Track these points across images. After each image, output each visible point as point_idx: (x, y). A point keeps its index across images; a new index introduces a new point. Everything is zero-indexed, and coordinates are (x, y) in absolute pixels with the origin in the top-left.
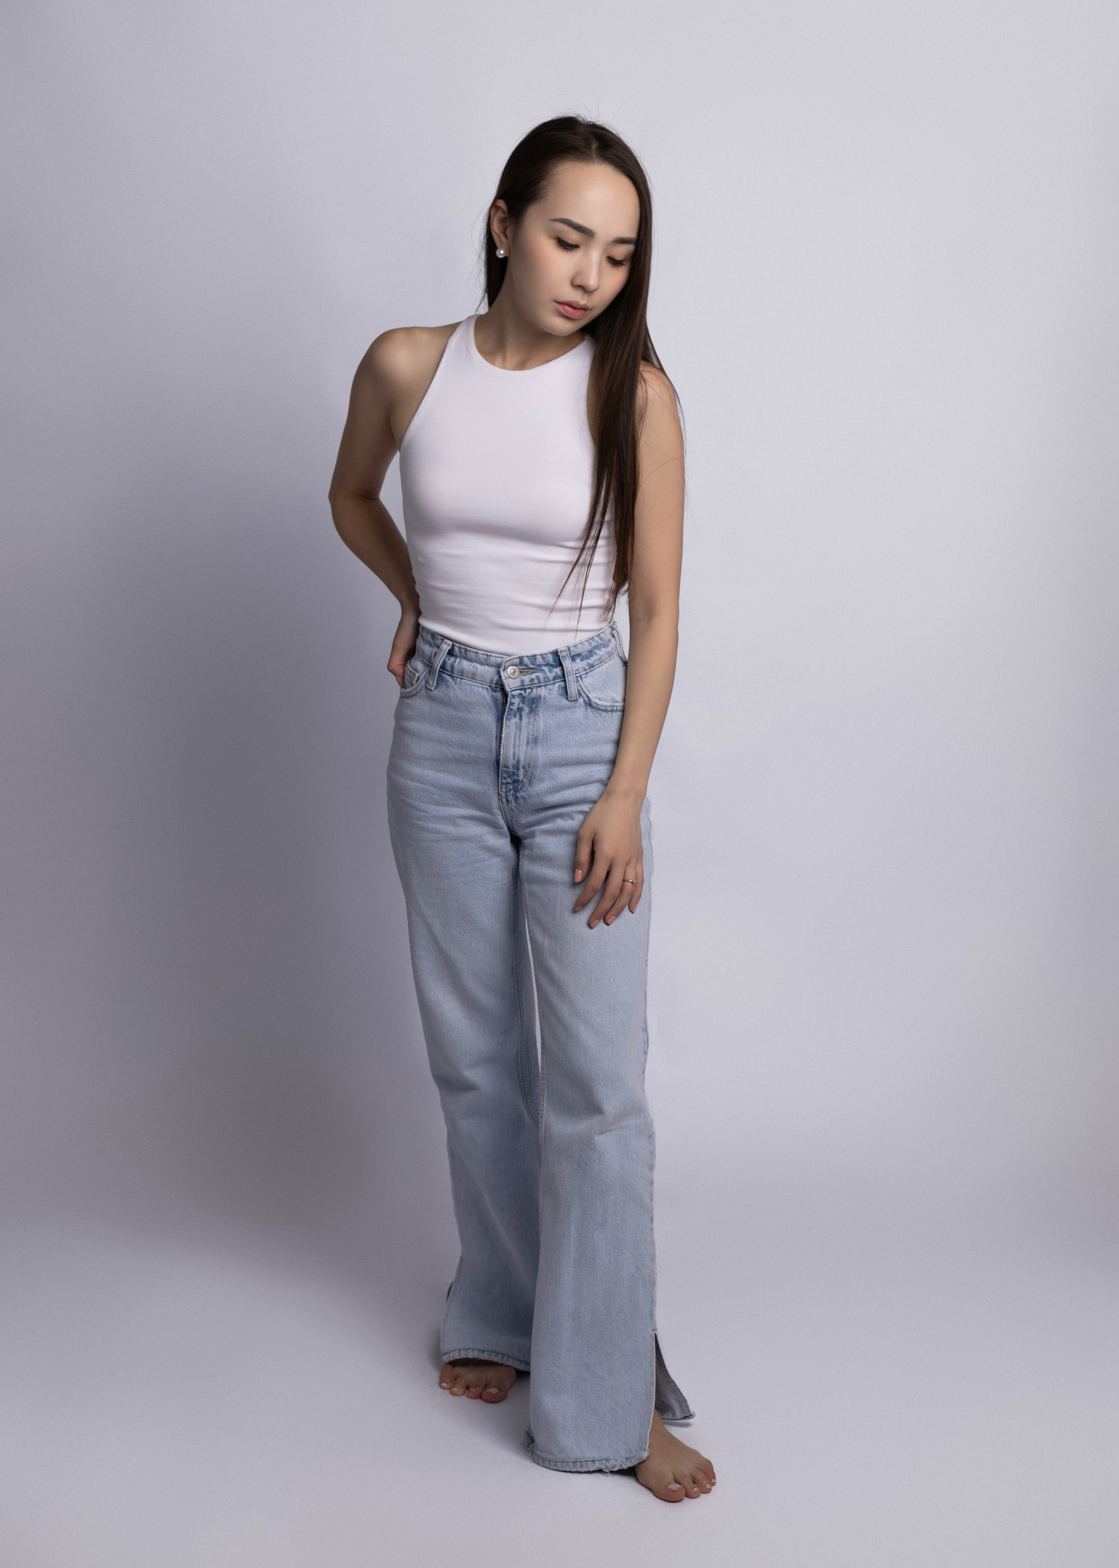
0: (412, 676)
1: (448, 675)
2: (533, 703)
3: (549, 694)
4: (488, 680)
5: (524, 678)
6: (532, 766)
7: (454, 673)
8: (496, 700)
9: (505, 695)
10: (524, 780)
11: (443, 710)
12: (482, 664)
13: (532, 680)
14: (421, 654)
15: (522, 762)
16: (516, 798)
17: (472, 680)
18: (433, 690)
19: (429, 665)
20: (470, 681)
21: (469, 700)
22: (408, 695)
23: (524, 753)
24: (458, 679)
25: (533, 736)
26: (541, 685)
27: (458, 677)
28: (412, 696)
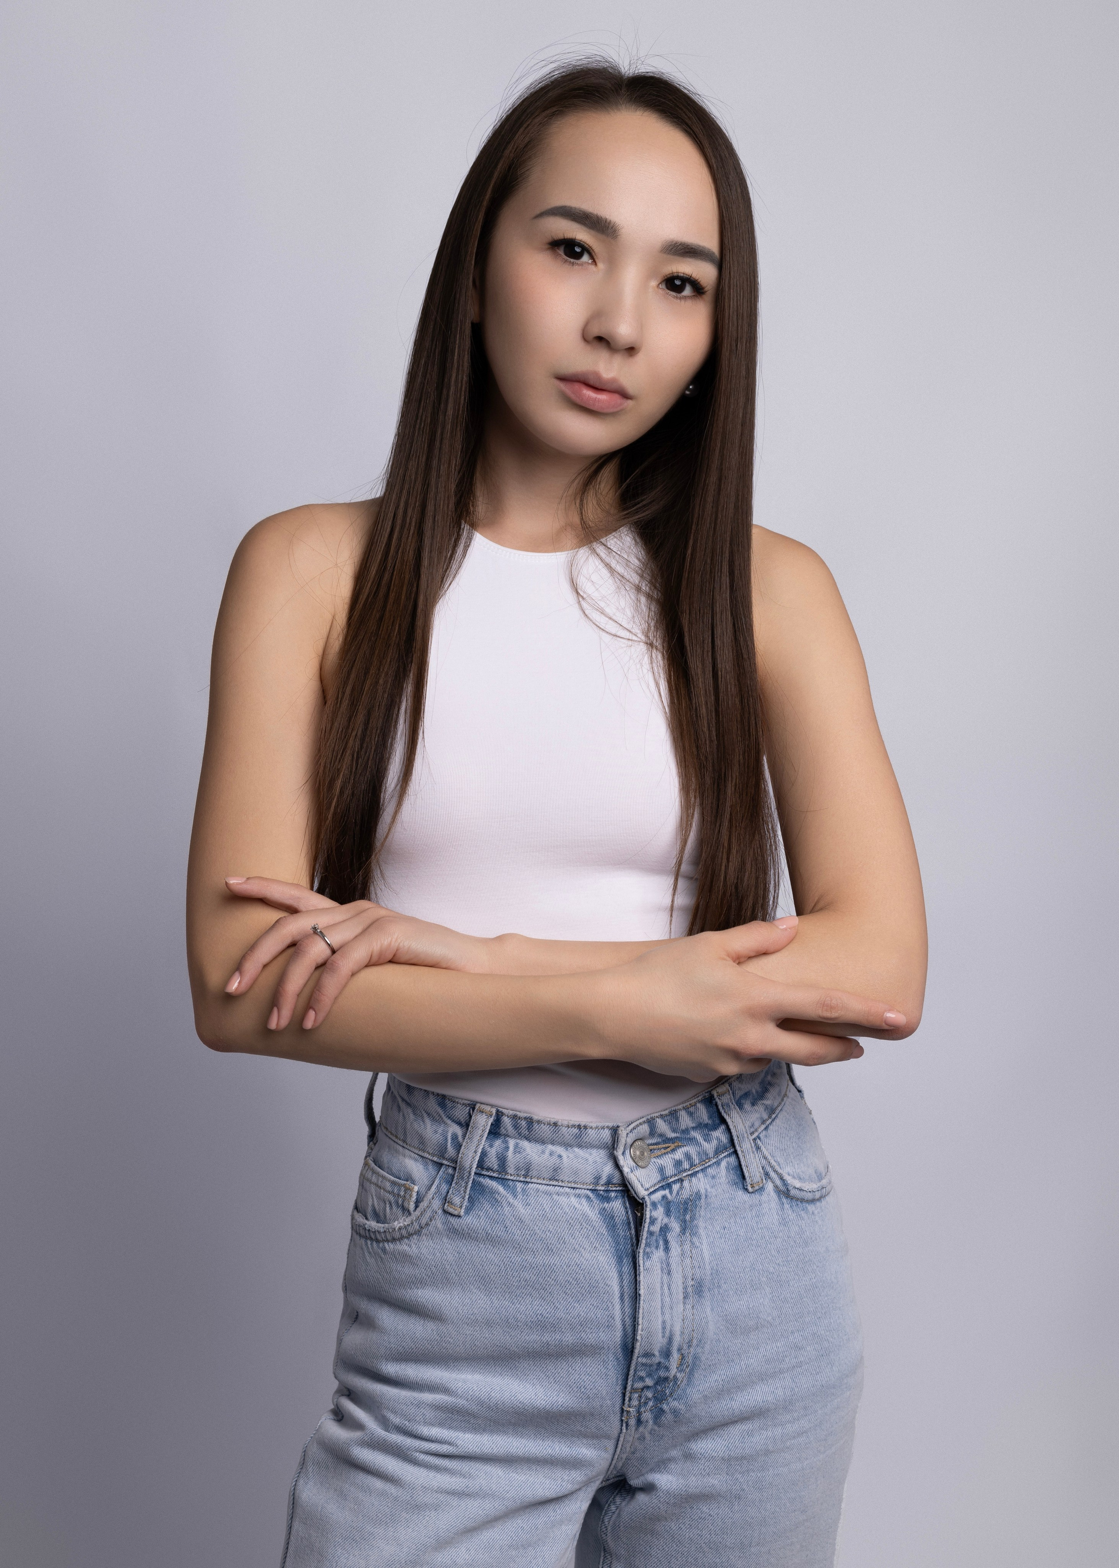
0: (402, 1193)
1: (491, 1177)
2: (686, 1210)
3: (713, 1188)
4: (589, 1179)
5: (660, 1161)
6: (695, 1342)
7: (507, 1173)
8: (612, 1217)
9: (636, 1205)
10: (678, 1375)
11: (491, 1256)
12: (567, 1145)
13: (678, 1163)
14: (416, 1143)
15: (677, 1340)
16: (659, 1413)
17: (551, 1183)
18: (459, 1216)
19: (444, 1164)
20: (548, 1185)
21: (550, 1226)
22: (397, 1235)
23: (680, 1320)
24: (519, 1185)
25: (693, 1279)
26: (692, 1172)
27: (519, 1181)
28: (410, 1235)
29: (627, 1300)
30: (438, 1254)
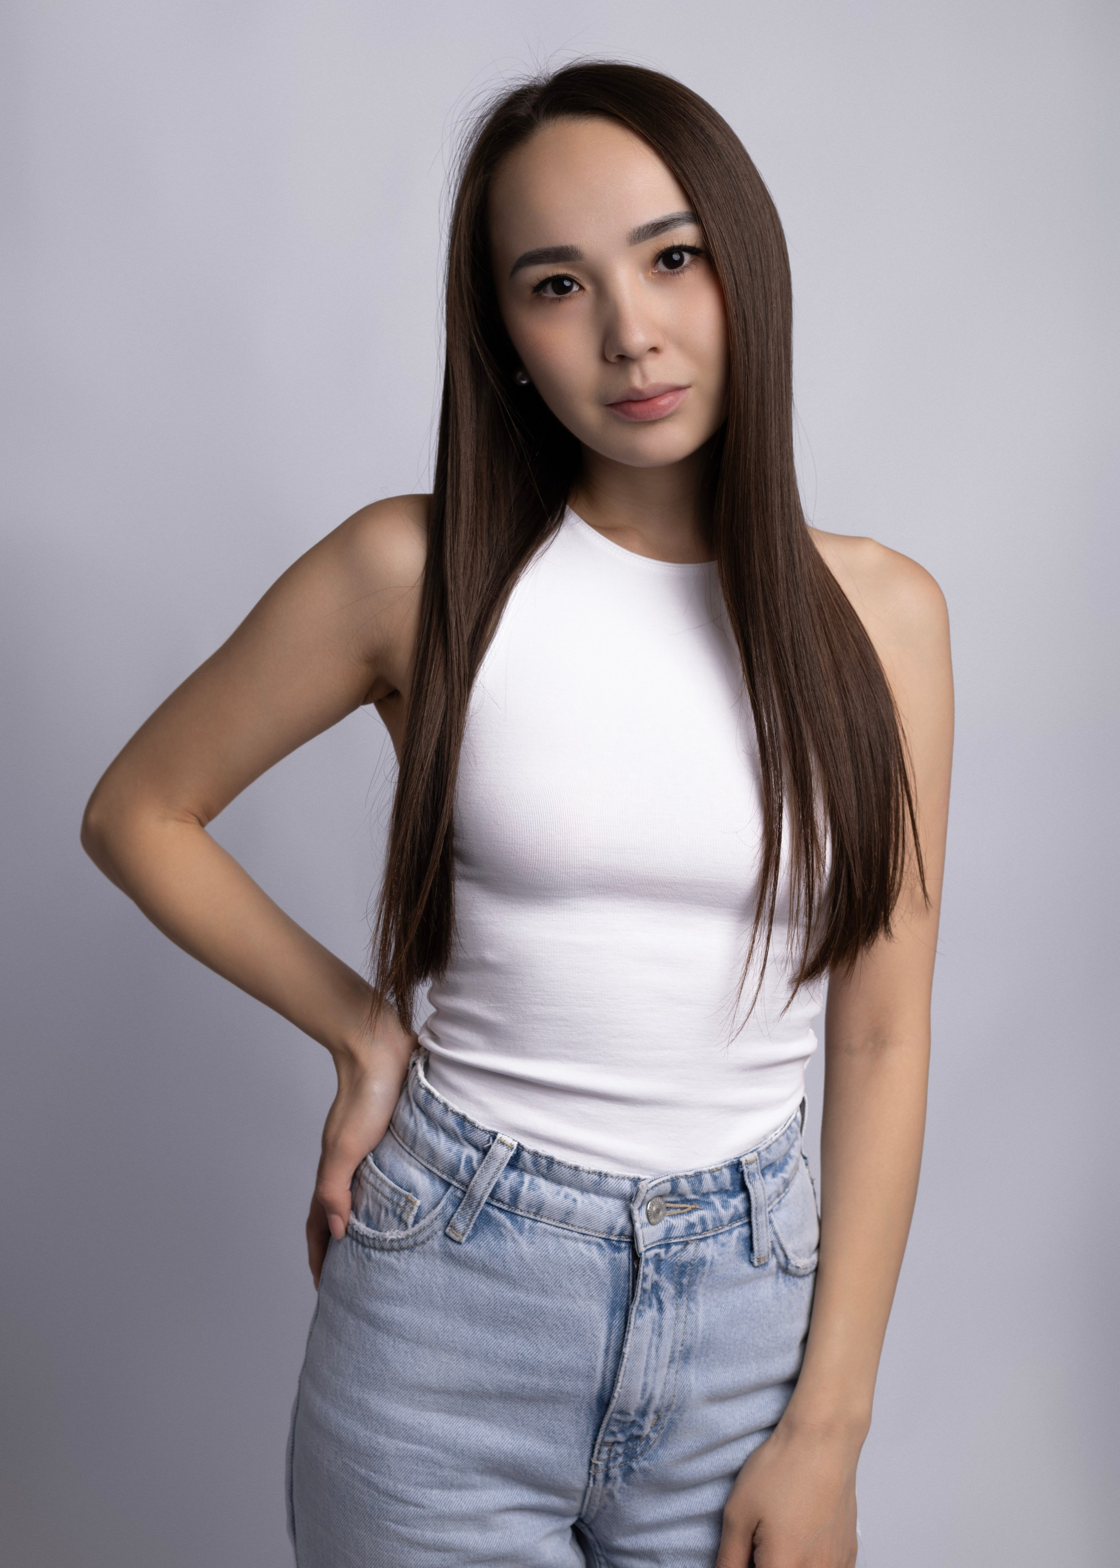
0: (402, 1204)
1: (500, 1209)
2: (684, 1274)
3: (720, 1255)
4: (603, 1229)
5: (673, 1220)
6: (673, 1407)
7: (517, 1208)
8: (618, 1269)
9: (636, 1259)
10: (649, 1434)
11: (483, 1287)
12: (584, 1190)
13: (691, 1226)
15: (656, 1402)
16: (627, 1472)
17: (561, 1226)
18: (459, 1243)
19: (453, 1185)
20: (557, 1227)
21: (550, 1268)
22: (387, 1245)
23: (662, 1384)
24: (528, 1223)
25: (682, 1345)
26: (703, 1236)
27: (528, 1218)
28: (401, 1249)
29: (612, 1354)
30: (427, 1275)
